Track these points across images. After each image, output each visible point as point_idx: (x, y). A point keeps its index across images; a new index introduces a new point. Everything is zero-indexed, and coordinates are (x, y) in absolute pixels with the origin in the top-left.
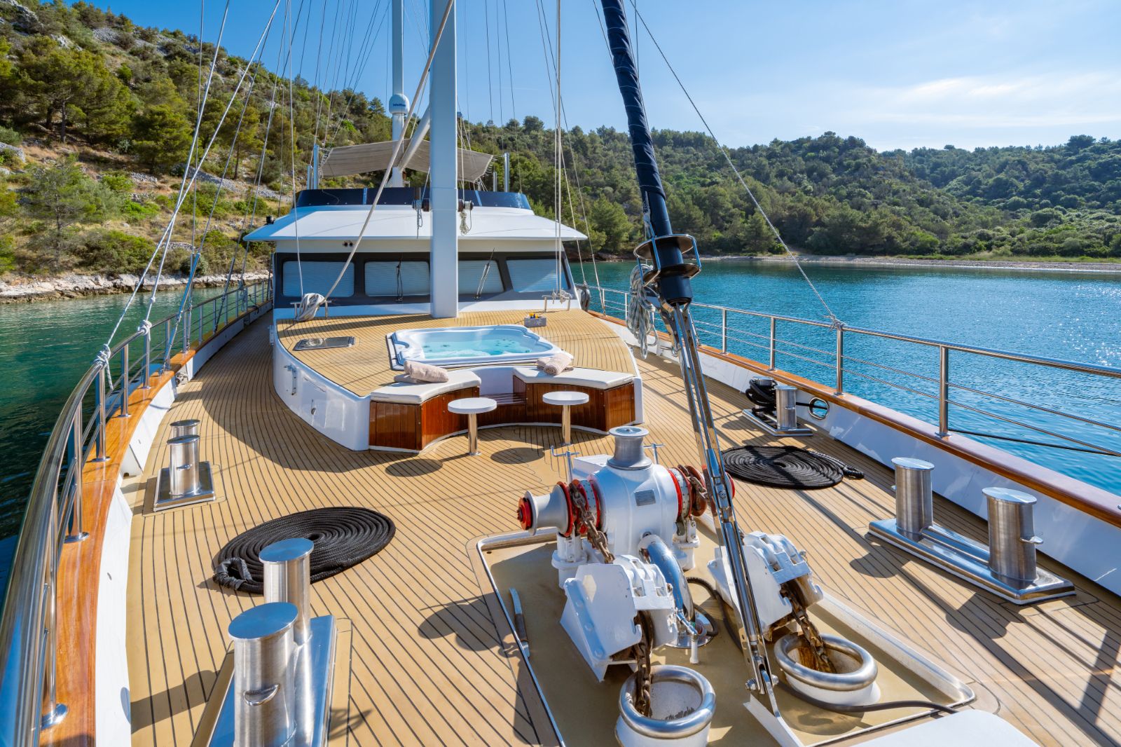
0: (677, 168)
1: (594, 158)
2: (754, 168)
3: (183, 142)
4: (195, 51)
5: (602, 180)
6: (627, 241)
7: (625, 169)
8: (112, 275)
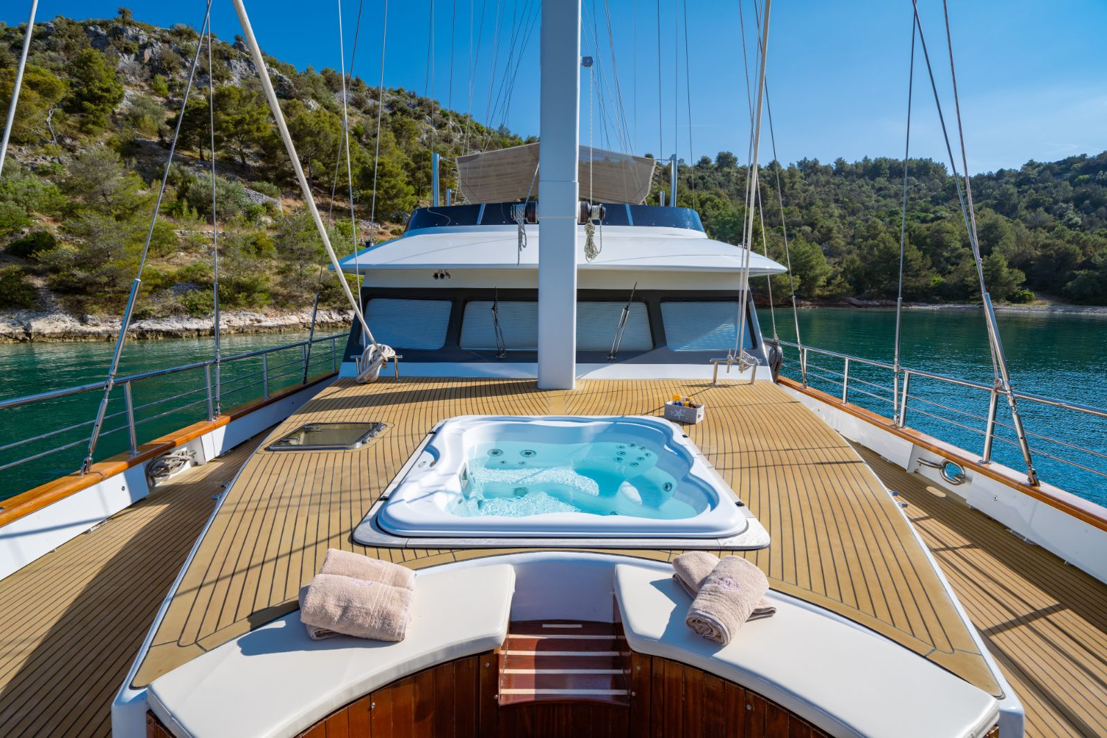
0: (892, 203)
1: (791, 195)
2: (995, 198)
3: (399, 190)
4: (414, 107)
5: (799, 219)
6: (824, 286)
7: (828, 206)
8: (342, 311)
